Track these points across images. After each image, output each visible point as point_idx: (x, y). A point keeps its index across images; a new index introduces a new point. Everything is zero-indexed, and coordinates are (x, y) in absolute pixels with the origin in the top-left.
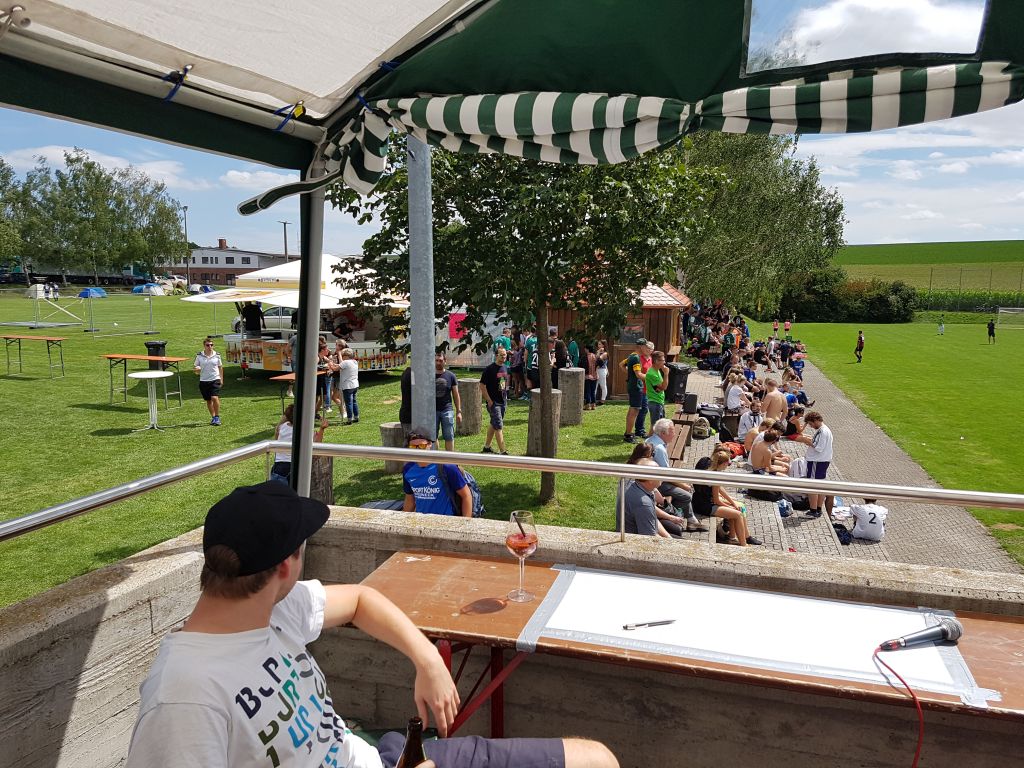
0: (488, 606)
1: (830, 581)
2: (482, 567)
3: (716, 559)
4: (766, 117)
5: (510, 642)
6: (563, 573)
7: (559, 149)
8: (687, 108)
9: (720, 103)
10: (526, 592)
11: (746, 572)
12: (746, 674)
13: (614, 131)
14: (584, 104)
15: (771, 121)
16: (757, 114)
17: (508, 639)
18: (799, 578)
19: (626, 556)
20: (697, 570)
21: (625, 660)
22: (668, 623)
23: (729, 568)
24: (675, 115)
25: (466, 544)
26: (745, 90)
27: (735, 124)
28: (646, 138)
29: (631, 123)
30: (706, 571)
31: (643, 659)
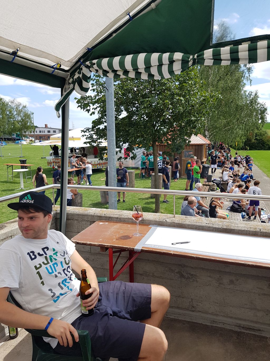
0: (126, 237)
1: (247, 230)
2: (125, 226)
3: (207, 222)
4: (219, 59)
5: (132, 248)
6: (153, 228)
7: (148, 73)
8: (191, 57)
9: (203, 54)
10: (139, 233)
11: (217, 227)
12: (213, 259)
13: (166, 65)
14: (155, 56)
15: (221, 60)
16: (217, 57)
17: (132, 247)
18: (236, 228)
19: (175, 222)
20: (200, 226)
21: (171, 254)
22: (187, 242)
23: (211, 225)
24: (187, 59)
25: (120, 219)
26: (212, 49)
27: (209, 62)
28: (177, 68)
29: (171, 62)
30: (203, 226)
31: (177, 253)
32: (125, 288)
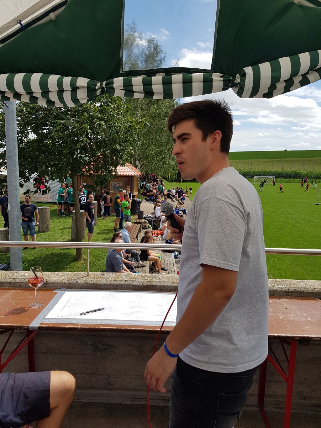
0: (20, 311)
1: (169, 285)
2: (21, 294)
3: (126, 280)
4: (131, 90)
5: (26, 326)
6: (59, 292)
7: (46, 99)
8: (99, 84)
9: (112, 83)
10: (39, 303)
11: (137, 284)
13: (68, 92)
14: (53, 79)
15: (134, 92)
16: (127, 88)
17: (25, 325)
18: (158, 284)
19: (89, 283)
20: (118, 285)
21: (78, 328)
22: (100, 310)
23: (130, 283)
24: (93, 86)
25: (14, 283)
26: (122, 78)
27: (119, 93)
28: (82, 96)
29: (75, 89)
30: (122, 285)
31: (86, 327)
32: (14, 383)
